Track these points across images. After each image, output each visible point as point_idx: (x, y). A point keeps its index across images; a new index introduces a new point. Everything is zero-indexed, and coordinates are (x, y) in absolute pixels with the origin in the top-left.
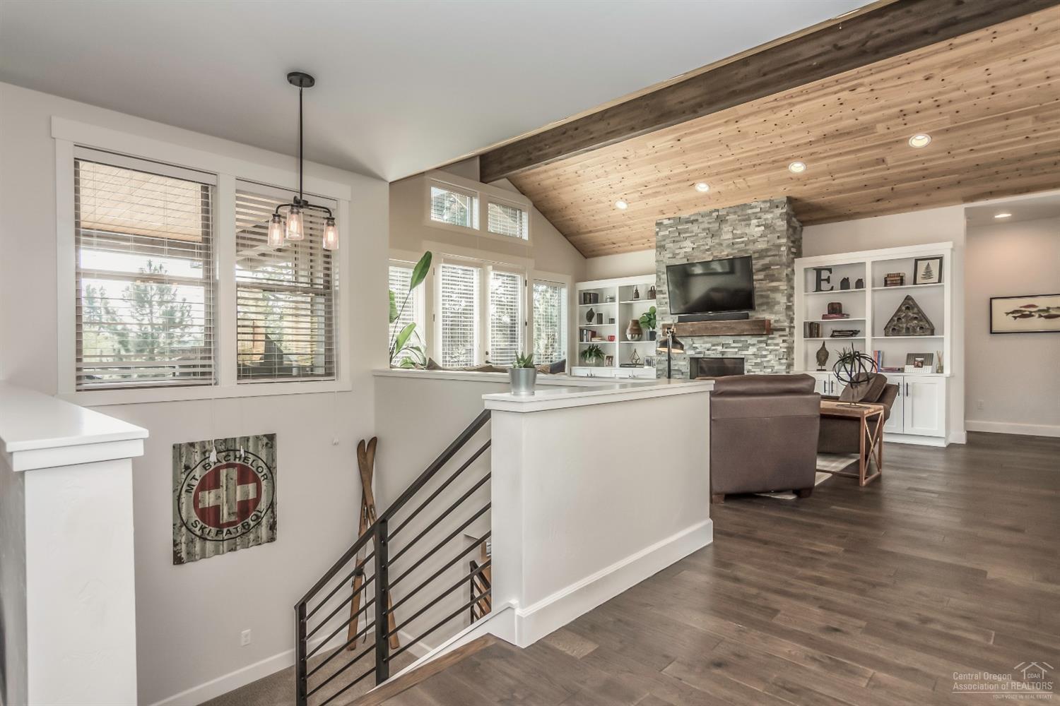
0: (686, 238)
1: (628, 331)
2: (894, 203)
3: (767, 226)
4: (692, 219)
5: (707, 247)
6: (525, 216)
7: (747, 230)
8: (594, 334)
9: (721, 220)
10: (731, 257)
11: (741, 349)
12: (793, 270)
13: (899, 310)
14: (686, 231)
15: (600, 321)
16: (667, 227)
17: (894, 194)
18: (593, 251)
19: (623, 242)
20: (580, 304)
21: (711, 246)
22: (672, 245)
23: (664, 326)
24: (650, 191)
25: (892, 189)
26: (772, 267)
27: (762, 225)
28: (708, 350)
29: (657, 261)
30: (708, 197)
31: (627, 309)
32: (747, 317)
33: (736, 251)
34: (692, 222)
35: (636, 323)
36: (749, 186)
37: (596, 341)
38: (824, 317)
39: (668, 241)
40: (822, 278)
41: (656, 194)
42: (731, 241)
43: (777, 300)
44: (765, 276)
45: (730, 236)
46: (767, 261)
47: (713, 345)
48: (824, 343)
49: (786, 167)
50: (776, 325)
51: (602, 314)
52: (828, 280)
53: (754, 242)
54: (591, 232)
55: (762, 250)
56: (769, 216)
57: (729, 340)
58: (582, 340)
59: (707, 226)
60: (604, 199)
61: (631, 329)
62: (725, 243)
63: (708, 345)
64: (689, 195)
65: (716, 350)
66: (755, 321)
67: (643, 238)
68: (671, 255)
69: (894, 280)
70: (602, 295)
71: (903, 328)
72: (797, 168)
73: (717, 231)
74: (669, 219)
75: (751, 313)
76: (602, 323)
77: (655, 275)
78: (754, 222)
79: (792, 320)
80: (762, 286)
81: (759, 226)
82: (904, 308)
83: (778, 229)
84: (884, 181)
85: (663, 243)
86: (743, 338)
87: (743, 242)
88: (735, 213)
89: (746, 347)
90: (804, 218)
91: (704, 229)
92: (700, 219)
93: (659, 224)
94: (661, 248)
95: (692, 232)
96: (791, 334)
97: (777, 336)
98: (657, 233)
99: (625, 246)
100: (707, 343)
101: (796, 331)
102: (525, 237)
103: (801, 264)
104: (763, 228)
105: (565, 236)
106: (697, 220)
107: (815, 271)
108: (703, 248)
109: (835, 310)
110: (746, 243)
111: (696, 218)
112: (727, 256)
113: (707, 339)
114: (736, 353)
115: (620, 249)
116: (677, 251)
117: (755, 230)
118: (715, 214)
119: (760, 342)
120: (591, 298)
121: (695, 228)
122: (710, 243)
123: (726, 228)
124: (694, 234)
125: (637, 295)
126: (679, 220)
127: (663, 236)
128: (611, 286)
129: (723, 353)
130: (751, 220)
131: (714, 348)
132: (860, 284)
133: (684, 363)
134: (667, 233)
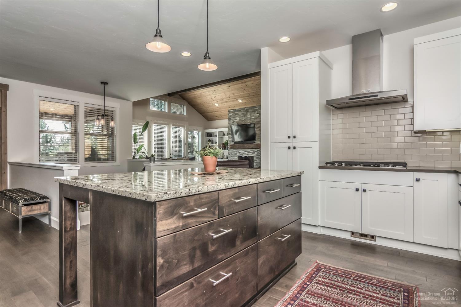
0: (237, 116)
1: (221, 147)
4: (239, 110)
5: (243, 120)
6: (185, 107)
7: (254, 115)
9: (247, 111)
10: (250, 123)
11: (253, 153)
14: (237, 114)
15: (213, 143)
16: (232, 112)
18: (210, 119)
19: (219, 116)
20: (206, 137)
21: (244, 119)
23: (230, 145)
24: (225, 101)
28: (244, 153)
29: (229, 123)
30: (240, 103)
31: (221, 139)
32: (254, 143)
33: (251, 121)
34: (239, 111)
35: (224, 144)
39: (232, 117)
41: (226, 102)
42: (250, 118)
45: (249, 116)
47: (245, 152)
51: (213, 141)
54: (208, 112)
55: (258, 121)
57: (249, 150)
59: (243, 113)
60: (210, 102)
61: (222, 146)
62: (248, 119)
63: (244, 152)
64: (236, 103)
66: (256, 144)
67: (225, 115)
68: (232, 122)
70: (214, 134)
73: (246, 114)
74: (232, 110)
75: (255, 142)
77: (228, 128)
78: (256, 112)
80: (258, 133)
81: (258, 114)
85: (230, 118)
86: (253, 150)
87: (253, 118)
88: (251, 109)
89: (254, 152)
91: (242, 114)
92: (241, 111)
93: (229, 111)
94: (230, 119)
95: (239, 114)
98: (229, 114)
100: (243, 151)
102: (185, 114)
105: (200, 114)
106: (240, 111)
108: (242, 120)
111: (240, 110)
112: (249, 123)
114: (251, 154)
116: (235, 121)
118: (245, 109)
119: (257, 151)
120: (210, 135)
121: (240, 113)
122: (244, 118)
123: (249, 114)
125: (224, 135)
126: (235, 110)
127: (230, 115)
128: (216, 131)
129: (248, 154)
130: (255, 111)
133: (236, 158)
134: (231, 114)
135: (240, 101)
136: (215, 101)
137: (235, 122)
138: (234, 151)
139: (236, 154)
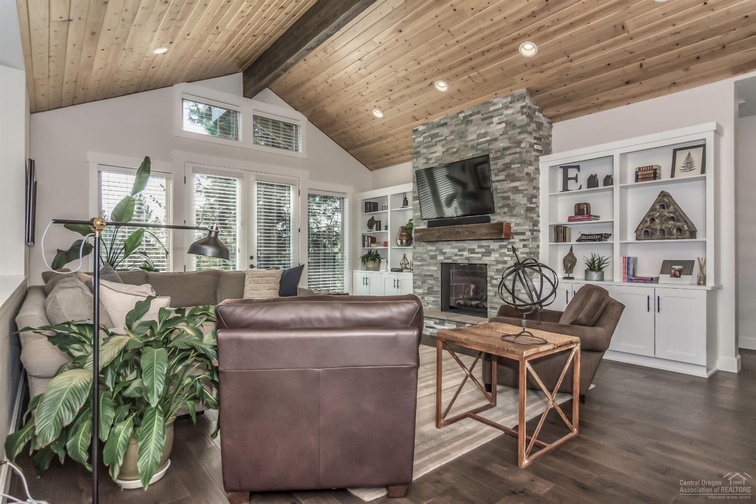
0: (437, 143)
1: (398, 238)
2: (647, 85)
3: (507, 123)
4: (442, 122)
5: (455, 150)
7: (489, 129)
8: (373, 240)
9: (467, 121)
11: (484, 254)
12: (538, 169)
13: (653, 209)
14: (436, 135)
15: (379, 228)
16: (421, 133)
17: (645, 73)
19: (394, 152)
20: (363, 212)
21: (458, 148)
22: (425, 150)
23: (417, 231)
24: (397, 96)
25: (641, 65)
26: (513, 166)
27: (503, 122)
28: (456, 255)
30: (450, 97)
31: (398, 215)
32: (489, 220)
33: (480, 152)
34: (442, 126)
35: (403, 229)
36: (485, 80)
37: (374, 247)
38: (570, 219)
39: (421, 147)
40: (569, 176)
41: (402, 98)
42: (475, 142)
43: (517, 201)
44: (506, 176)
45: (474, 136)
46: (507, 160)
47: (460, 251)
48: (571, 249)
49: (516, 50)
50: (516, 228)
51: (380, 221)
52: (576, 179)
53: (496, 139)
55: (504, 149)
56: (509, 111)
57: (474, 245)
58: (364, 246)
59: (453, 128)
60: (361, 108)
61: (400, 236)
62: (470, 145)
63: (456, 250)
64: (432, 95)
65: (462, 255)
68: (425, 161)
69: (648, 174)
70: (380, 202)
71: (656, 230)
72: (528, 50)
73: (463, 132)
74: (424, 125)
75: (491, 216)
76: (380, 230)
77: (412, 184)
78: (496, 119)
79: (536, 223)
80: (503, 187)
81: (500, 123)
82: (658, 207)
83: (518, 124)
84: (630, 57)
85: (418, 149)
86: (484, 243)
87: (485, 142)
88: (479, 112)
89: (488, 253)
90: (551, 112)
91: (452, 132)
92: (449, 122)
93: (415, 131)
95: (442, 136)
96: (536, 239)
97: (518, 240)
99: (397, 157)
100: (455, 248)
101: (541, 235)
102: (301, 150)
103: (545, 163)
104: (503, 125)
106: (447, 123)
107: (562, 170)
108: (451, 151)
109: (582, 211)
110: (489, 142)
111: (445, 121)
113: (454, 244)
114: (480, 259)
115: (392, 161)
116: (430, 156)
117: (496, 128)
118: (461, 116)
119: (501, 247)
120: (372, 206)
121: (444, 131)
122: (457, 146)
123: (471, 129)
124: (443, 138)
125: (405, 202)
126: (431, 126)
127: (418, 142)
128: (385, 195)
129: (468, 259)
130: (493, 118)
131: (460, 253)
132: (608, 180)
133: (435, 268)
134: (421, 139)
135: (442, 86)
136: (373, 103)
137: (430, 162)
138: (430, 248)
139: (434, 257)
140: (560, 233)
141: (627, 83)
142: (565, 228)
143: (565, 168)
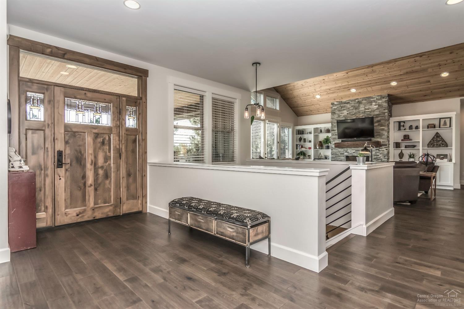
0: (344, 110)
1: (317, 145)
2: (431, 97)
3: (379, 105)
4: (347, 102)
6: (278, 101)
7: (371, 107)
8: (302, 147)
9: (360, 103)
10: (364, 117)
12: (389, 122)
13: (434, 138)
14: (345, 107)
16: (336, 105)
17: (432, 93)
18: (302, 114)
20: (296, 134)
21: (355, 113)
22: (338, 112)
23: (335, 144)
24: (331, 92)
25: (431, 92)
26: (381, 121)
27: (377, 105)
28: (354, 153)
29: (332, 118)
30: (355, 94)
31: (316, 137)
32: (370, 140)
33: (366, 115)
34: (347, 103)
35: (321, 142)
36: (373, 90)
37: (303, 149)
38: (402, 140)
39: (336, 110)
40: (401, 125)
41: (333, 93)
42: (364, 111)
43: (384, 134)
44: (378, 124)
45: (363, 109)
46: (379, 119)
47: (356, 151)
48: (402, 151)
49: (389, 83)
50: (383, 143)
51: (305, 139)
52: (403, 126)
53: (374, 111)
54: (302, 106)
55: (377, 115)
56: (380, 101)
58: (297, 149)
59: (353, 105)
60: (311, 94)
62: (361, 112)
63: (354, 151)
64: (347, 93)
65: (357, 153)
66: (374, 142)
67: (324, 109)
68: (338, 116)
69: (431, 126)
70: (305, 131)
71: (435, 144)
72: (394, 84)
73: (358, 107)
74: (337, 102)
75: (372, 139)
76: (305, 142)
77: (331, 124)
78: (374, 104)
79: (389, 141)
80: (377, 128)
81: (376, 105)
82: (435, 137)
83: (384, 106)
84: (429, 89)
85: (334, 111)
87: (369, 111)
88: (365, 100)
90: (393, 102)
91: (352, 106)
92: (351, 102)
93: (333, 104)
94: (333, 113)
95: (347, 107)
96: (389, 147)
97: (384, 147)
98: (332, 107)
99: (316, 112)
100: (353, 150)
101: (390, 146)
102: (278, 108)
103: (392, 120)
104: (377, 106)
105: (291, 108)
106: (349, 103)
107: (398, 123)
108: (351, 113)
109: (406, 138)
110: (370, 112)
111: (349, 102)
112: (362, 116)
113: (353, 148)
115: (314, 113)
116: (341, 115)
117: (374, 106)
118: (357, 101)
119: (376, 150)
120: (301, 132)
121: (348, 106)
122: (354, 111)
123: (362, 106)
124: (348, 108)
125: (321, 131)
126: (341, 103)
127: (334, 109)
128: (310, 128)
130: (372, 103)
131: (356, 152)
132: (417, 128)
133: (344, 158)
134: (336, 107)
135: (353, 90)
136: (318, 93)
137: (341, 117)
138: (340, 150)
139: (343, 154)
140: (397, 145)
141: (425, 96)
142: (400, 143)
143: (400, 122)
